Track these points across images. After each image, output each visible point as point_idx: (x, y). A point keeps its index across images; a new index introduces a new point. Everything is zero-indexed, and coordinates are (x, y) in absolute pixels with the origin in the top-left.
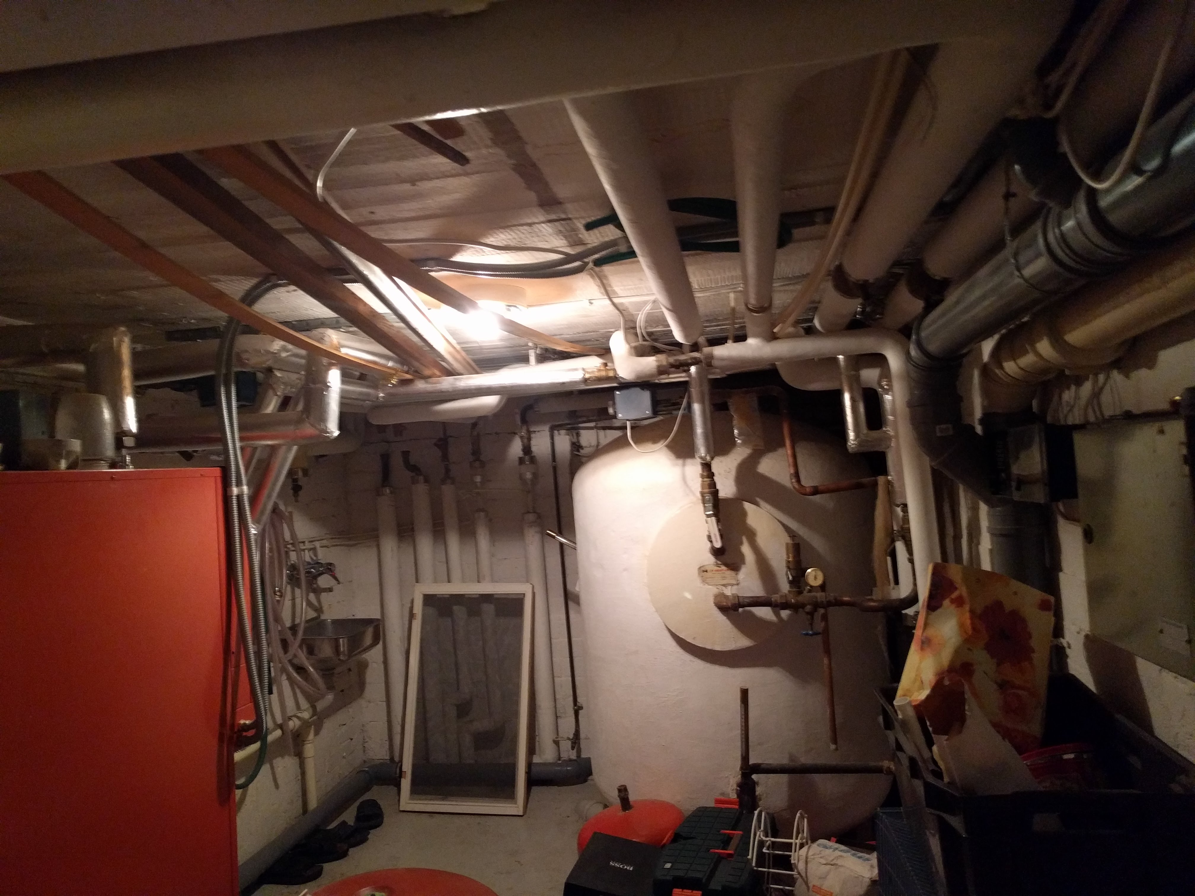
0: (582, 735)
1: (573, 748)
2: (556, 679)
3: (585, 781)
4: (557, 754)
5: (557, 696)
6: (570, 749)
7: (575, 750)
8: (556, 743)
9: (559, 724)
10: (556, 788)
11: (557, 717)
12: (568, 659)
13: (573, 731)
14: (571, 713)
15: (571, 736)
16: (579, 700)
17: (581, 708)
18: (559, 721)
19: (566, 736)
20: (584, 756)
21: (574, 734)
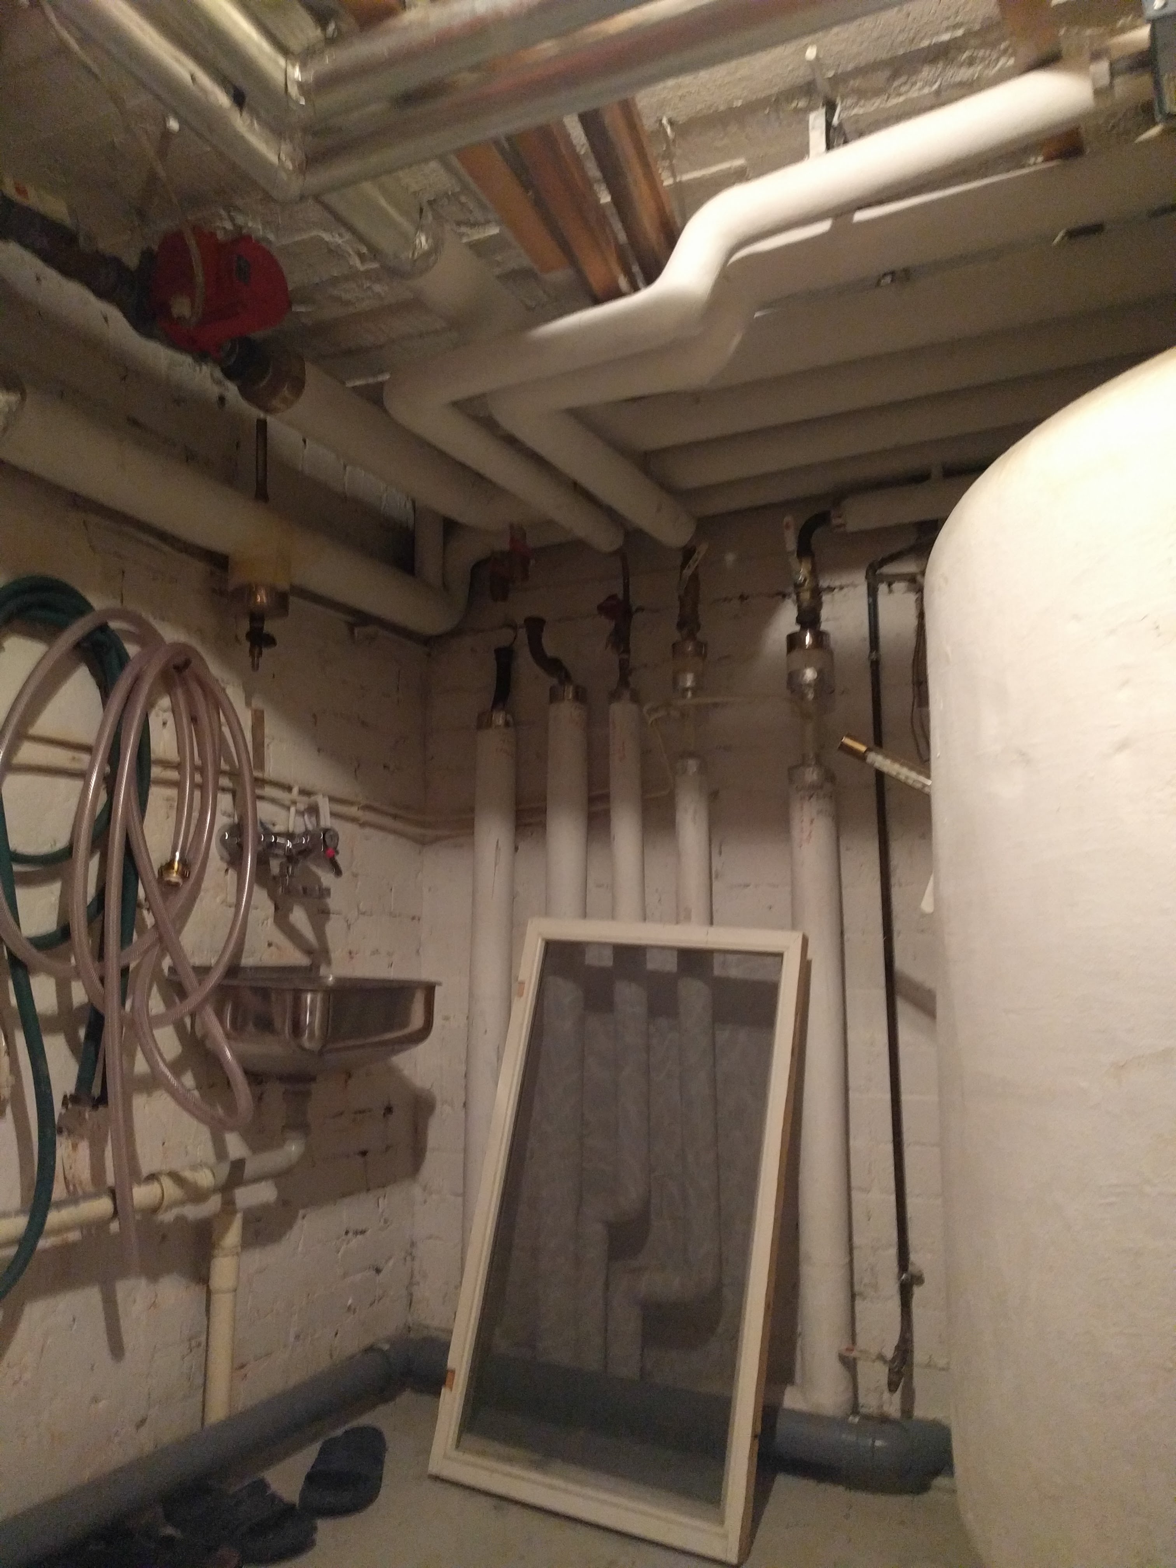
0: (919, 1356)
1: (892, 1386)
2: (855, 1195)
3: (922, 1487)
4: (849, 1395)
5: (856, 1240)
6: (886, 1388)
7: (898, 1395)
8: (849, 1364)
9: (858, 1315)
10: (838, 1492)
11: (853, 1296)
12: (890, 1148)
13: (893, 1338)
14: (891, 1287)
15: (889, 1353)
16: (913, 1257)
17: (918, 1279)
18: (860, 1305)
19: (874, 1350)
20: (920, 1412)
21: (897, 1348)
